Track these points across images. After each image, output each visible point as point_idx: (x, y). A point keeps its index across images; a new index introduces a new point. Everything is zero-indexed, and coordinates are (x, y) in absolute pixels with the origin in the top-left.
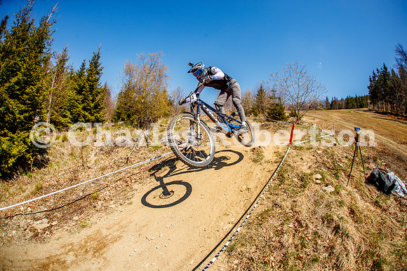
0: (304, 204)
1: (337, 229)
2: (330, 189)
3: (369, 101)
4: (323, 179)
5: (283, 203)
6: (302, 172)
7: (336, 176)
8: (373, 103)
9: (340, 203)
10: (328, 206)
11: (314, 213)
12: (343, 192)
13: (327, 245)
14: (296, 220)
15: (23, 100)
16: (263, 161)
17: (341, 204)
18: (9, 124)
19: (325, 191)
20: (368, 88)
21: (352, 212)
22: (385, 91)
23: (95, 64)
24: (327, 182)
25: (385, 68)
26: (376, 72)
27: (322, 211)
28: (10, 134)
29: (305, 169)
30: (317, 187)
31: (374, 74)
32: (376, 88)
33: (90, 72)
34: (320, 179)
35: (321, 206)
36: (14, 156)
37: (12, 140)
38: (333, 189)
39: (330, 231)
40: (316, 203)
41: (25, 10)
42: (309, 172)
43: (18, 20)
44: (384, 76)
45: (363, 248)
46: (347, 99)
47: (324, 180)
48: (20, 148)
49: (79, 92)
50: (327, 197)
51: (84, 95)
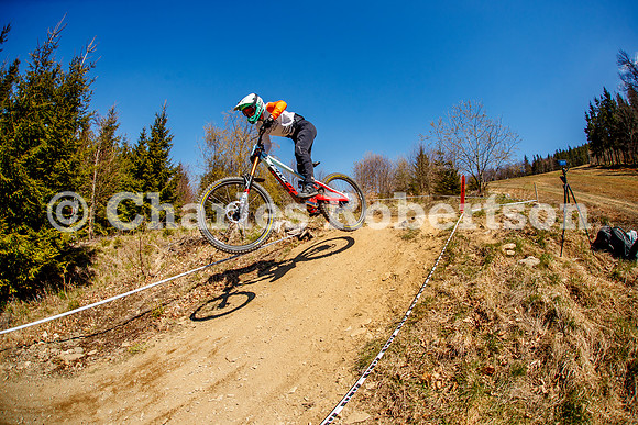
0: (489, 287)
1: (551, 317)
2: (532, 261)
3: (590, 152)
4: (518, 248)
5: (452, 289)
6: (482, 244)
7: (541, 244)
8: (597, 153)
9: (551, 278)
10: (531, 285)
11: (508, 298)
12: (554, 264)
13: (536, 345)
14: (477, 311)
15: (50, 181)
16: (419, 236)
17: (554, 280)
18: (29, 215)
19: (523, 265)
20: (586, 131)
21: (575, 291)
22: (611, 132)
23: (159, 131)
24: (526, 252)
25: (607, 95)
26: (594, 104)
27: (520, 294)
28: (31, 231)
29: (488, 239)
30: (510, 261)
31: (592, 107)
32: (597, 129)
33: (152, 144)
34: (514, 249)
35: (520, 287)
36: (37, 264)
37: (34, 239)
38: (537, 261)
39: (538, 322)
40: (510, 284)
41: (46, 48)
42: (494, 241)
43: (36, 63)
44: (607, 108)
45: (605, 345)
46: (557, 155)
47: (520, 251)
48: (47, 251)
49: (138, 175)
50: (528, 272)
51: (145, 178)
